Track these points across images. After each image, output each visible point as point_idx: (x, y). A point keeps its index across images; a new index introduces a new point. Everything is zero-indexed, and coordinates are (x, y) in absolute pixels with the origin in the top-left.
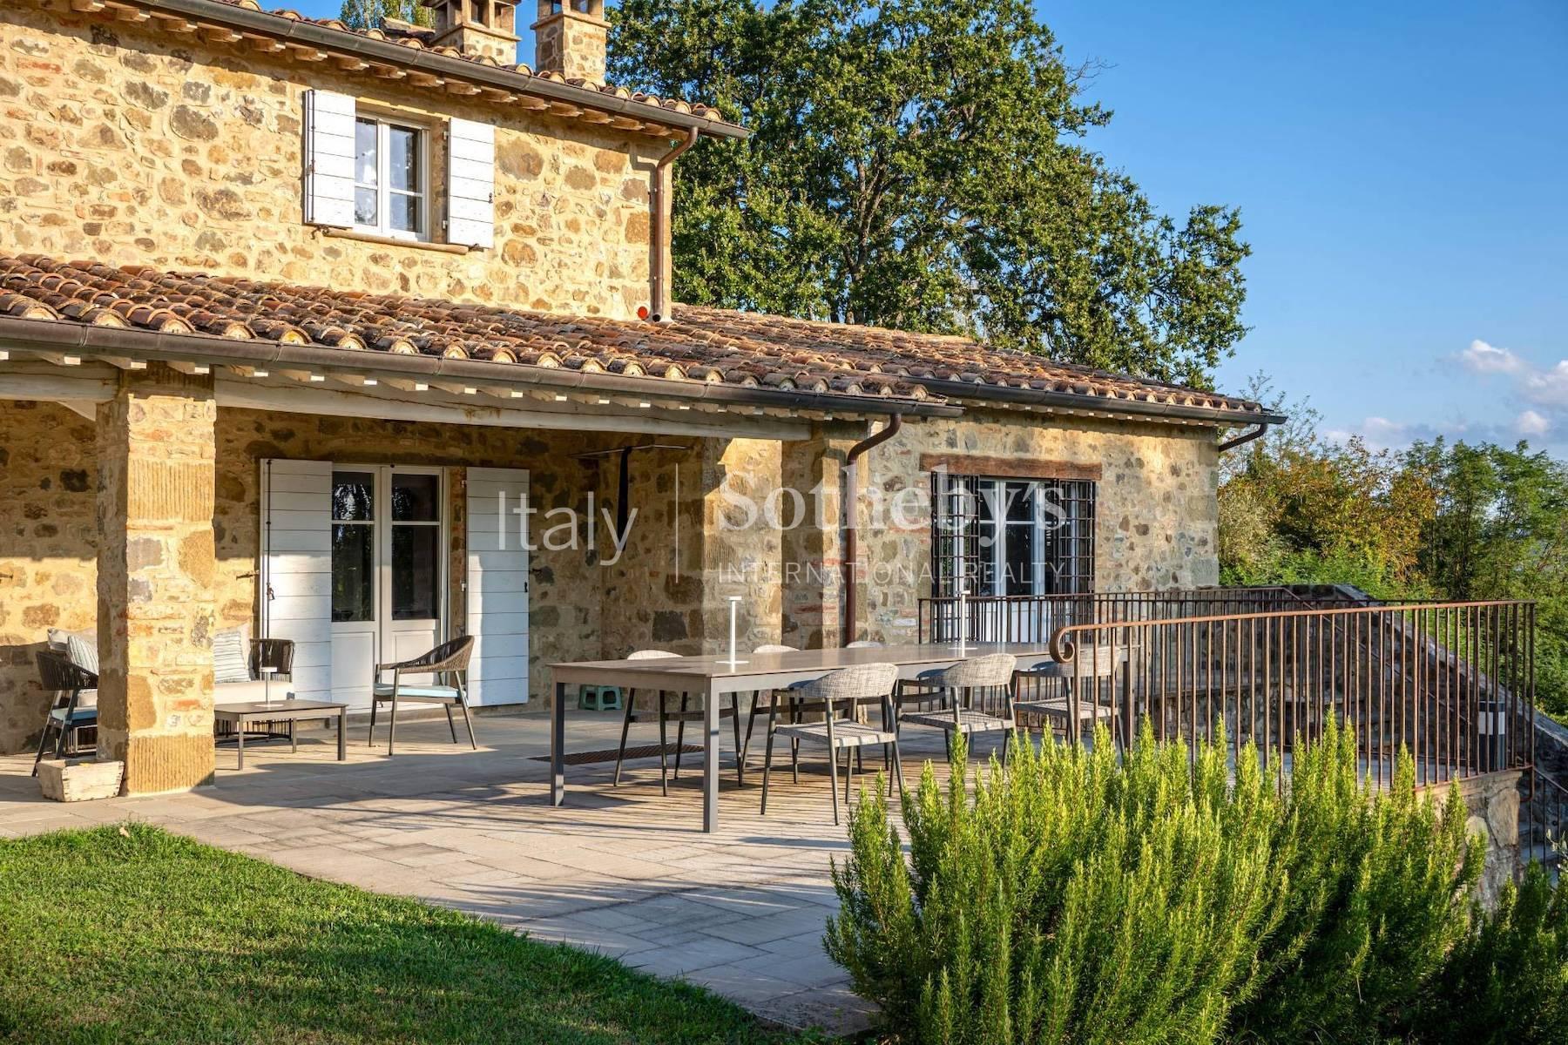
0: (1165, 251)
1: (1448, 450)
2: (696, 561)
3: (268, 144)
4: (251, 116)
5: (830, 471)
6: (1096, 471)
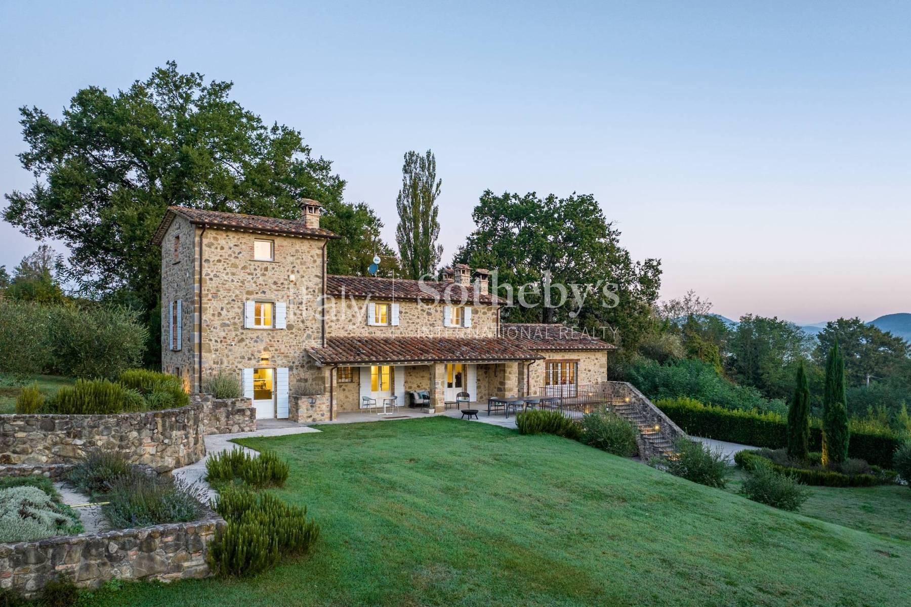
0: (637, 272)
1: (754, 317)
2: (504, 379)
3: (439, 315)
4: (436, 311)
5: (526, 367)
6: (579, 360)
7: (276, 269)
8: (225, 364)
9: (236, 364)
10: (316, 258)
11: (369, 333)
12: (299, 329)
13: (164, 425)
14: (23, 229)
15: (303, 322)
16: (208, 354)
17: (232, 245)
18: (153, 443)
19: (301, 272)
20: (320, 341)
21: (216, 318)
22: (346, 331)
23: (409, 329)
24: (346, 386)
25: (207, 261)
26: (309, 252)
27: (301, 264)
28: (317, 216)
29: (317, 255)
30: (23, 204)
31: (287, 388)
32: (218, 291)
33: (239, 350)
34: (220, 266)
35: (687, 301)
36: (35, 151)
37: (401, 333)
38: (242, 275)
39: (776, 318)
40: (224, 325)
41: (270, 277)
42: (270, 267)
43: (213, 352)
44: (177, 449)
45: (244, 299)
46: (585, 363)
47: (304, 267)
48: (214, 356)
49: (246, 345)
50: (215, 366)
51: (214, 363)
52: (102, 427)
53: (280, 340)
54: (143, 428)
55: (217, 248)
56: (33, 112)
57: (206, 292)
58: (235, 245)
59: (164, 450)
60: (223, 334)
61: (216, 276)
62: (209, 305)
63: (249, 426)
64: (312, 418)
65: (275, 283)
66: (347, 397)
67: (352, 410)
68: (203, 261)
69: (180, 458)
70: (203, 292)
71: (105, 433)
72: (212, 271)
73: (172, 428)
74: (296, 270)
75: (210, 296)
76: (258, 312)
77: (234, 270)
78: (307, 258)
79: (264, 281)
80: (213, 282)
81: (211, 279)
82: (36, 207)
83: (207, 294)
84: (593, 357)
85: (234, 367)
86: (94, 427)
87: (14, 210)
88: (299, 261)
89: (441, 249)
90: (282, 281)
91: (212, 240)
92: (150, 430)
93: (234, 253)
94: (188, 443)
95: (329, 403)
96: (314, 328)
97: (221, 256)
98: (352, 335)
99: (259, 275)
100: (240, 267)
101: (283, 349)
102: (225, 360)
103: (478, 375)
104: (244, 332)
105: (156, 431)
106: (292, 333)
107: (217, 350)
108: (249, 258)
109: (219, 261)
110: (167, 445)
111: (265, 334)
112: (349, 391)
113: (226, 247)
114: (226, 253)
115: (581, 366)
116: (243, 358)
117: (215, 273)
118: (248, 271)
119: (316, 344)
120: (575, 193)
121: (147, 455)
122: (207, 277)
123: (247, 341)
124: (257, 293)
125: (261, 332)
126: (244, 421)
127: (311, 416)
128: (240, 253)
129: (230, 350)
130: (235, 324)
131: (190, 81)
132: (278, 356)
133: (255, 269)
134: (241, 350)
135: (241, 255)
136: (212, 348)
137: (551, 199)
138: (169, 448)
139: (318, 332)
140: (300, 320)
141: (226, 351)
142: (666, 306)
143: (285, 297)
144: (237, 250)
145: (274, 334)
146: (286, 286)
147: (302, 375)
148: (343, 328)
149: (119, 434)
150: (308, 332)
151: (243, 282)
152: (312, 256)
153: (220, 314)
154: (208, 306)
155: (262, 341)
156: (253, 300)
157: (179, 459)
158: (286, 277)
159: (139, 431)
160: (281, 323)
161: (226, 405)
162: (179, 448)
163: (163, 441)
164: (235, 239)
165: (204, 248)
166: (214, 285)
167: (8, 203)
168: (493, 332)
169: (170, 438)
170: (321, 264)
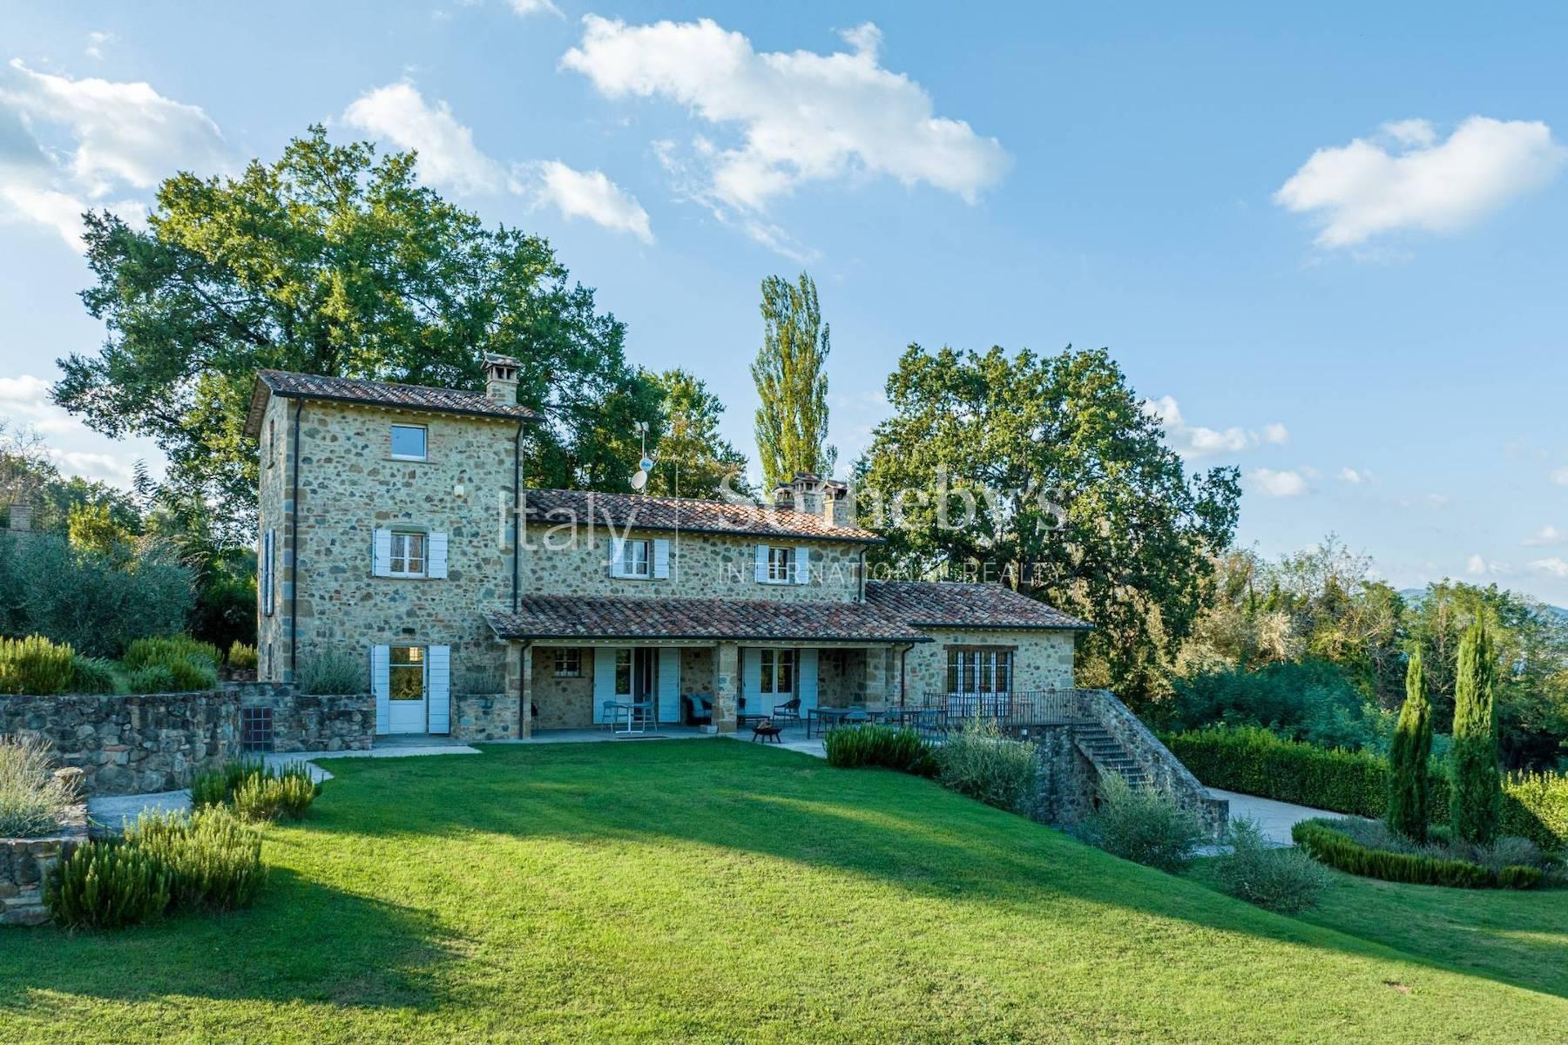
5: (898, 656)
6: (1016, 648)
7: (429, 475)
8: (338, 636)
9: (357, 637)
10: (503, 456)
11: (612, 591)
12: (472, 580)
13: (143, 718)
14: (88, 419)
15: (478, 567)
16: (308, 620)
17: (351, 434)
18: (122, 746)
19: (476, 481)
20: (509, 601)
21: (323, 557)
22: (570, 586)
23: (690, 584)
24: (568, 683)
25: (307, 460)
26: (490, 446)
27: (477, 466)
28: (513, 385)
29: (506, 451)
30: (87, 375)
31: (447, 680)
32: (327, 512)
33: (363, 613)
34: (330, 469)
35: (1326, 553)
36: (109, 286)
37: (673, 593)
38: (369, 485)
39: (1494, 585)
40: (336, 570)
41: (419, 489)
42: (419, 472)
43: (317, 616)
44: (169, 759)
45: (373, 526)
46: (1029, 653)
47: (481, 471)
48: (317, 622)
49: (376, 605)
50: (320, 639)
51: (318, 634)
52: (29, 716)
53: (437, 598)
54: (104, 720)
55: (324, 438)
56: (103, 220)
57: (305, 513)
58: (358, 434)
59: (143, 759)
60: (334, 585)
61: (322, 486)
62: (311, 535)
63: (360, 741)
64: (484, 734)
65: (429, 499)
66: (569, 703)
67: (579, 725)
68: (300, 459)
69: (176, 776)
70: (300, 514)
71: (34, 725)
72: (316, 478)
73: (159, 723)
74: (466, 476)
75: (312, 521)
76: (397, 550)
77: (355, 476)
78: (488, 457)
79: (408, 495)
80: (319, 496)
81: (314, 492)
82: (108, 382)
83: (307, 518)
84: (1045, 643)
85: (353, 642)
86: (17, 714)
87: (71, 386)
88: (472, 462)
89: (833, 452)
90: (441, 495)
91: (316, 425)
92: (117, 724)
93: (356, 447)
94: (193, 751)
95: (517, 709)
96: (499, 578)
97: (332, 451)
98: (580, 593)
99: (399, 485)
100: (366, 471)
101: (442, 613)
102: (338, 630)
103: (820, 671)
104: (373, 582)
105: (127, 727)
106: (458, 586)
107: (322, 613)
108: (382, 456)
109: (329, 460)
110: (149, 752)
111: (409, 587)
112: (574, 692)
113: (341, 438)
114: (340, 446)
115: (1021, 658)
116: (369, 627)
117: (321, 480)
118: (380, 477)
119: (501, 606)
120: (1070, 346)
121: (110, 766)
122: (307, 489)
123: (378, 599)
124: (395, 516)
125: (403, 583)
126: (350, 731)
127: (484, 730)
128: (366, 446)
129: (347, 613)
130: (356, 568)
131: (350, 158)
132: (433, 627)
133: (393, 475)
134: (365, 613)
135: (366, 451)
136: (315, 608)
137: (1026, 357)
138: (153, 757)
139: (506, 586)
140: (472, 564)
141: (340, 615)
142: (1287, 564)
143: (447, 524)
144: (360, 442)
145: (426, 588)
146: (449, 505)
147: (477, 659)
148: (564, 581)
149: (60, 728)
150: (487, 585)
151: (371, 498)
152: (495, 453)
153: (328, 552)
154: (308, 537)
155: (405, 598)
156: (387, 528)
157: (172, 776)
158: (449, 490)
159: (97, 724)
160: (438, 567)
161: (319, 704)
162: (174, 758)
163: (141, 745)
164: (358, 424)
165: (302, 437)
166: (319, 502)
167: (63, 375)
168: (851, 594)
169: (156, 739)
170: (513, 467)
